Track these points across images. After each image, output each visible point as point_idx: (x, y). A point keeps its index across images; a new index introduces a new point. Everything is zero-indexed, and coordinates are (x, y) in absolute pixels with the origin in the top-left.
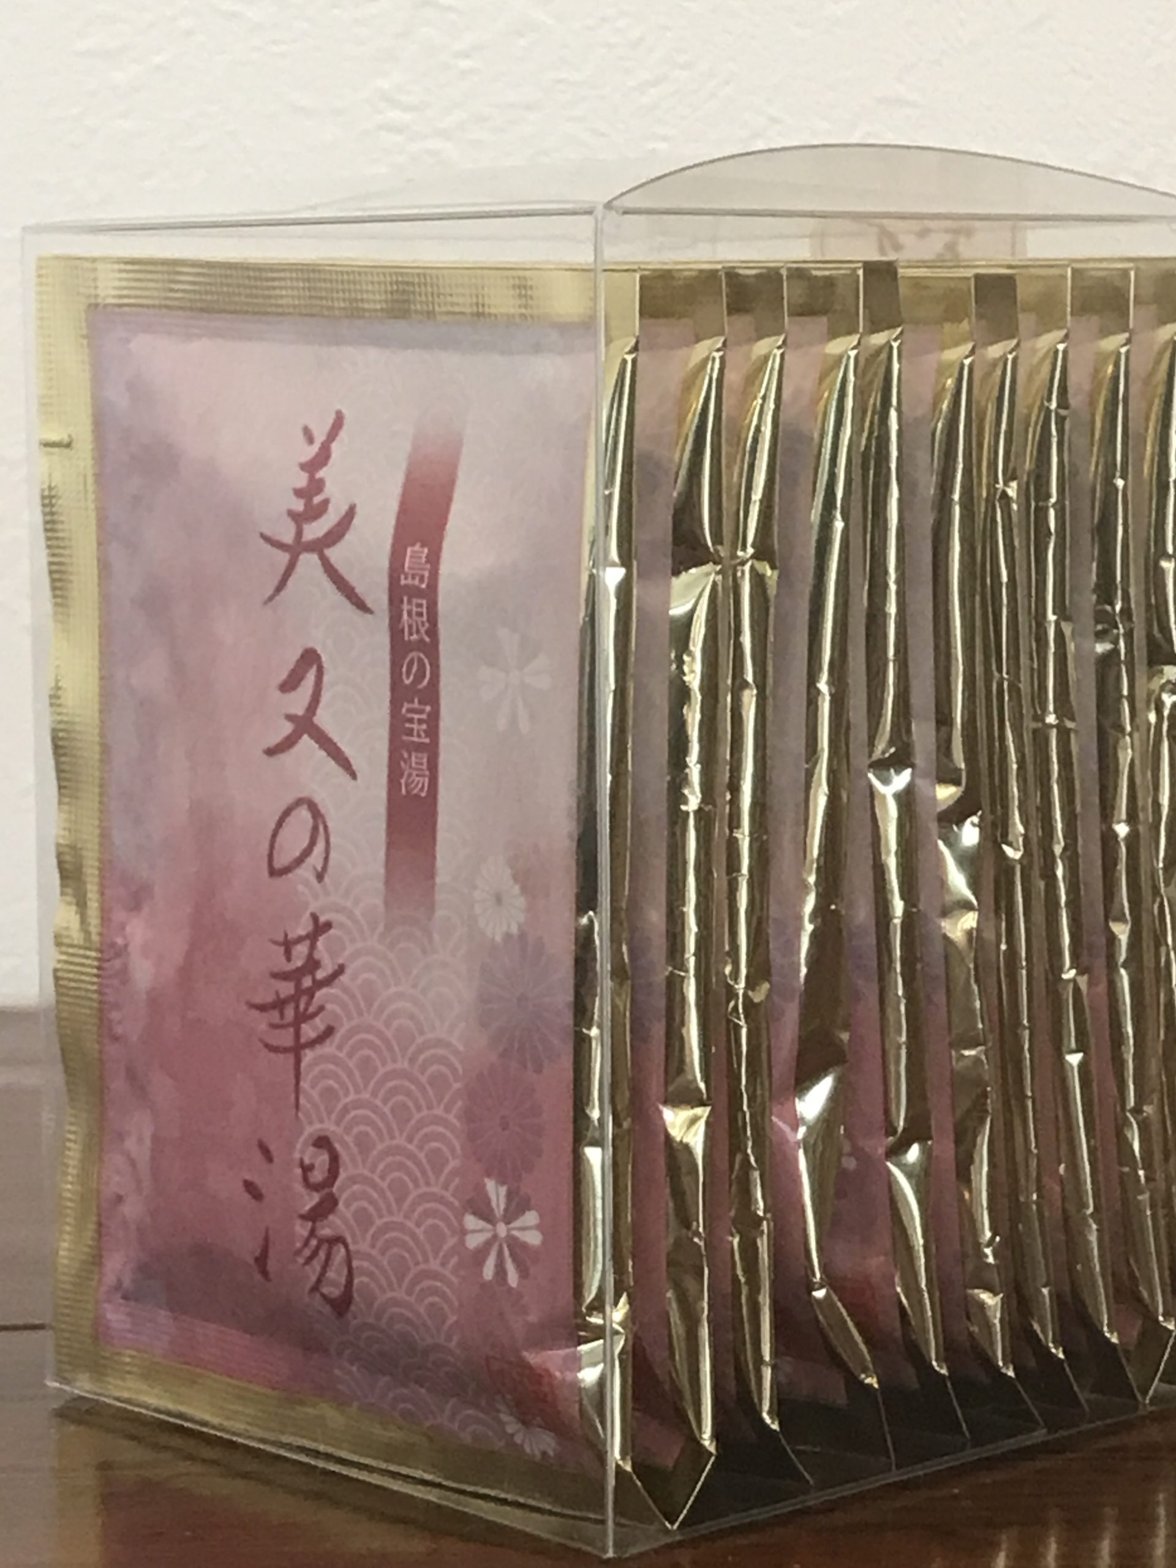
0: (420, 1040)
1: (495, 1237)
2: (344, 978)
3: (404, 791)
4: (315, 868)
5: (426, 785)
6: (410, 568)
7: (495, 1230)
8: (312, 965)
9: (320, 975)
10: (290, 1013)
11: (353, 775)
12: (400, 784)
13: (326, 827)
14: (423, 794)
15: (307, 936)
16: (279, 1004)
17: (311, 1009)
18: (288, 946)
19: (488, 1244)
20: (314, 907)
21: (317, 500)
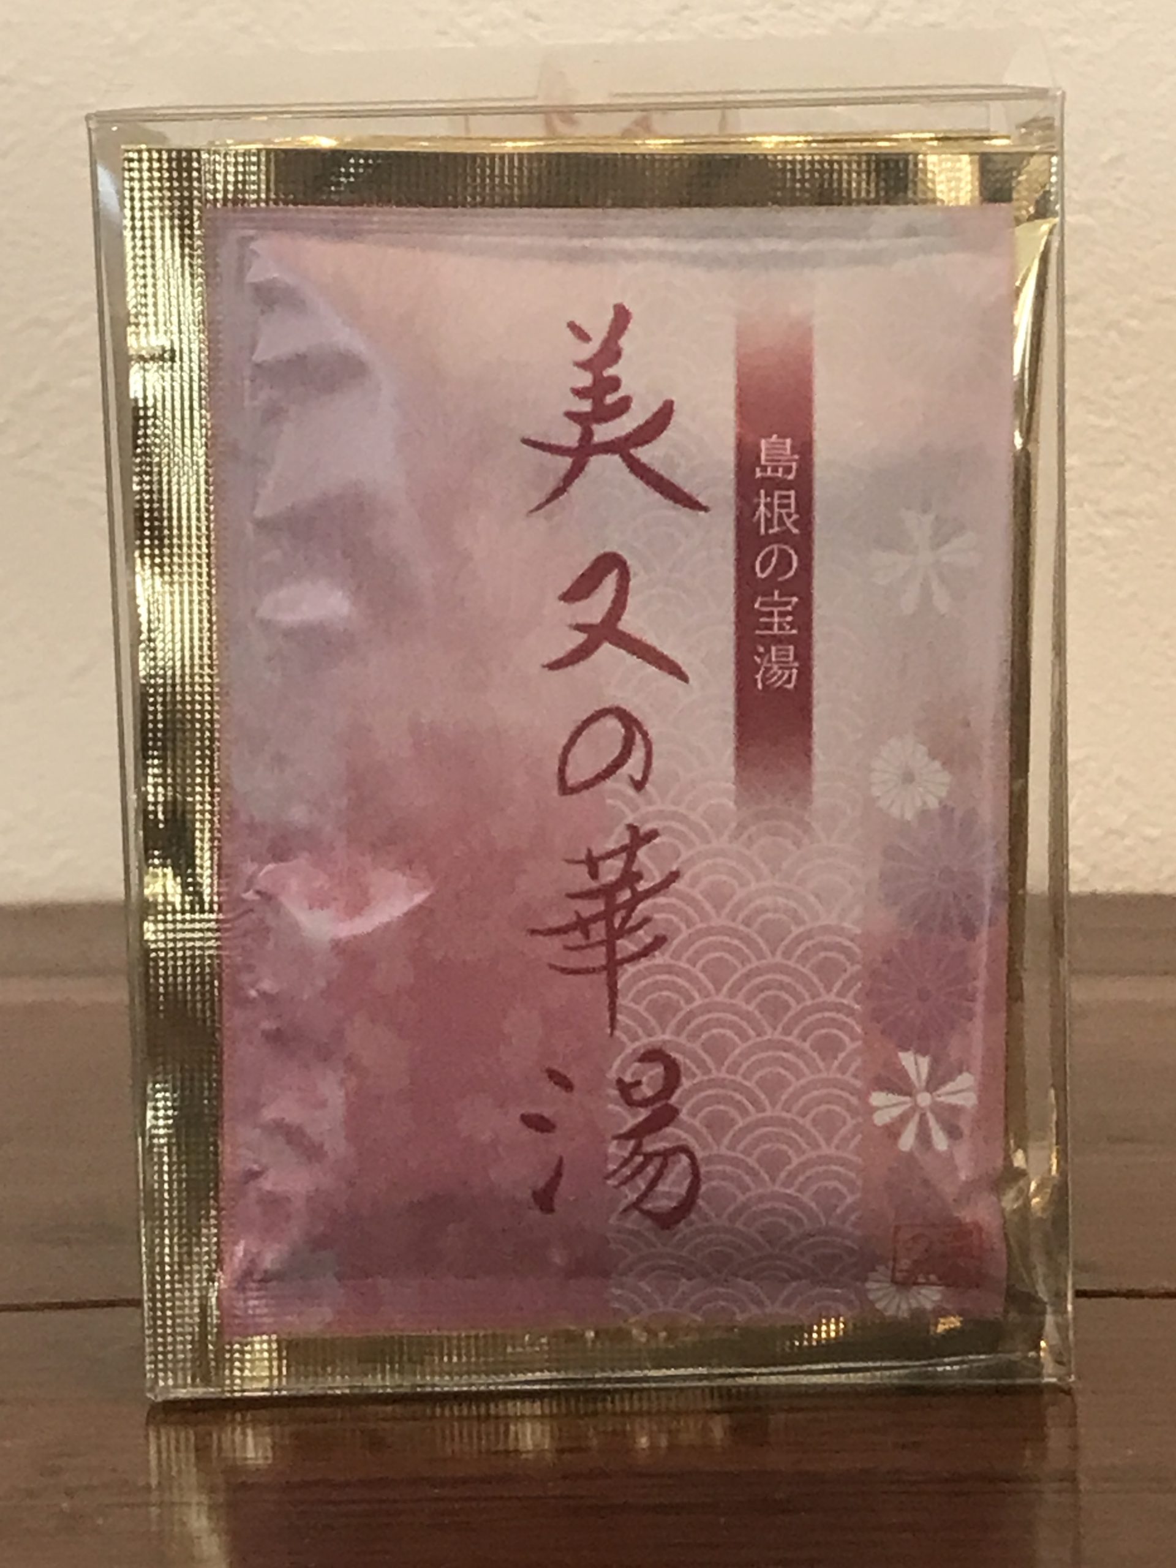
0: (796, 931)
1: (915, 1107)
2: (677, 886)
3: (760, 686)
4: (632, 778)
5: (794, 677)
6: (767, 461)
7: (915, 1101)
8: (630, 877)
9: (642, 886)
10: (598, 931)
11: (683, 677)
12: (756, 680)
13: (645, 735)
14: (790, 686)
15: (624, 849)
16: (582, 924)
17: (631, 923)
18: (592, 864)
19: (904, 1119)
20: (630, 819)
21: (610, 399)
